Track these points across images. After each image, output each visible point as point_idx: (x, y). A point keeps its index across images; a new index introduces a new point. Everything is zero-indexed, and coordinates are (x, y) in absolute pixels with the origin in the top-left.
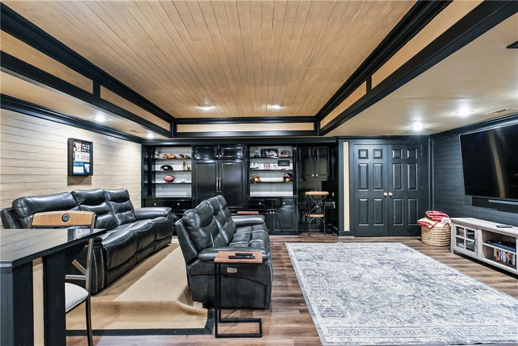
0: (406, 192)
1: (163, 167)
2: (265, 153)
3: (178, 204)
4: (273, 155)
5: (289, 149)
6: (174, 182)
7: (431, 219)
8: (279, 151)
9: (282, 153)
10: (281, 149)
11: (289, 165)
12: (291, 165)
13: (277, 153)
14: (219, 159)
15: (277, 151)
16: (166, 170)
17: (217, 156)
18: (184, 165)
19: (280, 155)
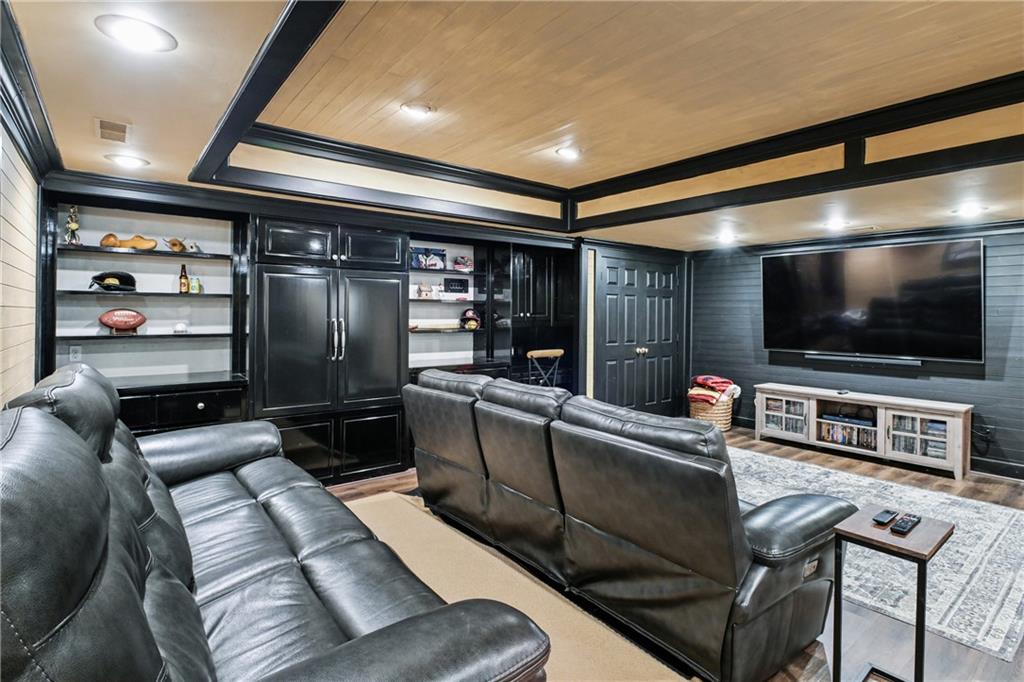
0: (660, 345)
1: (99, 279)
2: (418, 260)
3: (201, 405)
4: (435, 265)
5: (468, 253)
6: (140, 331)
7: (713, 389)
8: (448, 256)
9: (456, 262)
10: (452, 251)
11: (467, 292)
12: (471, 289)
13: (443, 260)
14: (338, 264)
15: (443, 257)
16: (108, 287)
17: (335, 257)
18: (184, 274)
19: (449, 266)
